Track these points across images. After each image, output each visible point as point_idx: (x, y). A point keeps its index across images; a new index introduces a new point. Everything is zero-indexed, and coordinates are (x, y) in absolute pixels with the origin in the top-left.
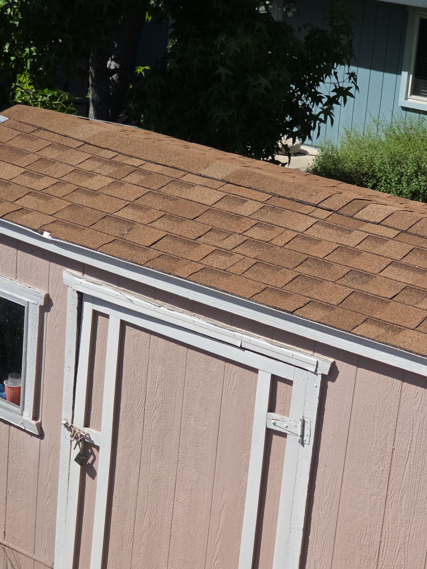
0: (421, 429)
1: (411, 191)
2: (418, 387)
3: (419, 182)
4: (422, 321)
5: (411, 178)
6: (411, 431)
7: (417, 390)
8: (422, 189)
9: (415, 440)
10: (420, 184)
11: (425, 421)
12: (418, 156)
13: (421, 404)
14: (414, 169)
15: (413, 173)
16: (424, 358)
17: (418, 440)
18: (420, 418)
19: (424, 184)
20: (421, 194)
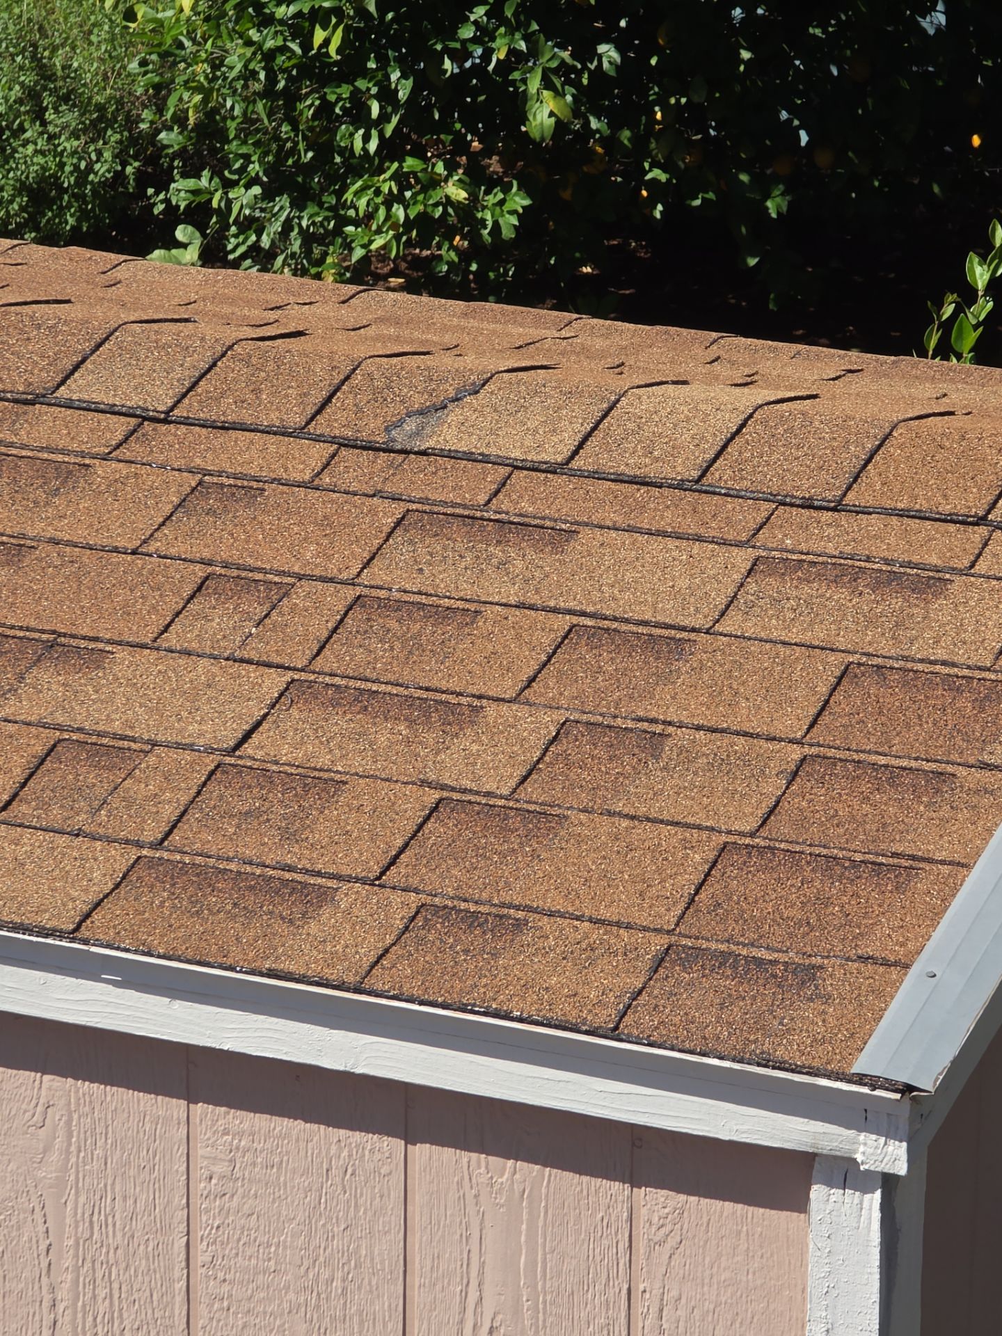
0: (88, 1265)
1: (23, 183)
2: (47, 1078)
3: (52, 137)
4: (25, 776)
5: (15, 126)
6: (44, 1279)
7: (43, 1092)
8: (68, 169)
9: (67, 1318)
10: (59, 149)
11: (96, 1228)
12: (30, 20)
13: (68, 1152)
14: (22, 84)
15: (20, 101)
16: (50, 941)
17: (80, 1315)
18: (76, 1214)
19: (76, 143)
20: (66, 191)
